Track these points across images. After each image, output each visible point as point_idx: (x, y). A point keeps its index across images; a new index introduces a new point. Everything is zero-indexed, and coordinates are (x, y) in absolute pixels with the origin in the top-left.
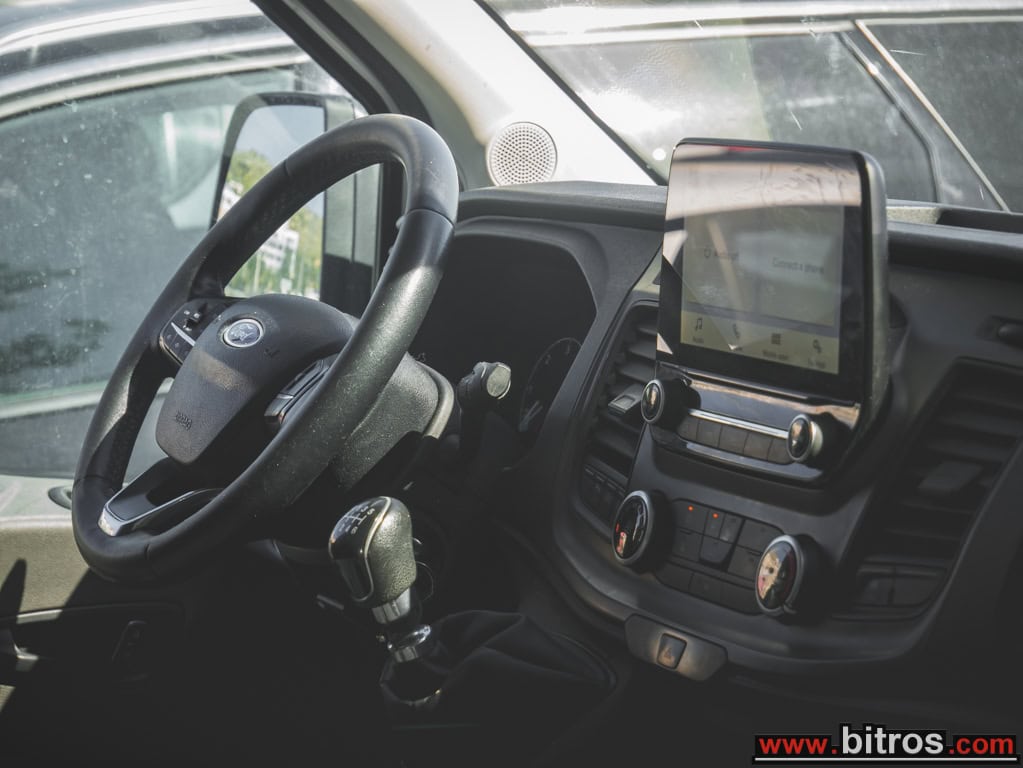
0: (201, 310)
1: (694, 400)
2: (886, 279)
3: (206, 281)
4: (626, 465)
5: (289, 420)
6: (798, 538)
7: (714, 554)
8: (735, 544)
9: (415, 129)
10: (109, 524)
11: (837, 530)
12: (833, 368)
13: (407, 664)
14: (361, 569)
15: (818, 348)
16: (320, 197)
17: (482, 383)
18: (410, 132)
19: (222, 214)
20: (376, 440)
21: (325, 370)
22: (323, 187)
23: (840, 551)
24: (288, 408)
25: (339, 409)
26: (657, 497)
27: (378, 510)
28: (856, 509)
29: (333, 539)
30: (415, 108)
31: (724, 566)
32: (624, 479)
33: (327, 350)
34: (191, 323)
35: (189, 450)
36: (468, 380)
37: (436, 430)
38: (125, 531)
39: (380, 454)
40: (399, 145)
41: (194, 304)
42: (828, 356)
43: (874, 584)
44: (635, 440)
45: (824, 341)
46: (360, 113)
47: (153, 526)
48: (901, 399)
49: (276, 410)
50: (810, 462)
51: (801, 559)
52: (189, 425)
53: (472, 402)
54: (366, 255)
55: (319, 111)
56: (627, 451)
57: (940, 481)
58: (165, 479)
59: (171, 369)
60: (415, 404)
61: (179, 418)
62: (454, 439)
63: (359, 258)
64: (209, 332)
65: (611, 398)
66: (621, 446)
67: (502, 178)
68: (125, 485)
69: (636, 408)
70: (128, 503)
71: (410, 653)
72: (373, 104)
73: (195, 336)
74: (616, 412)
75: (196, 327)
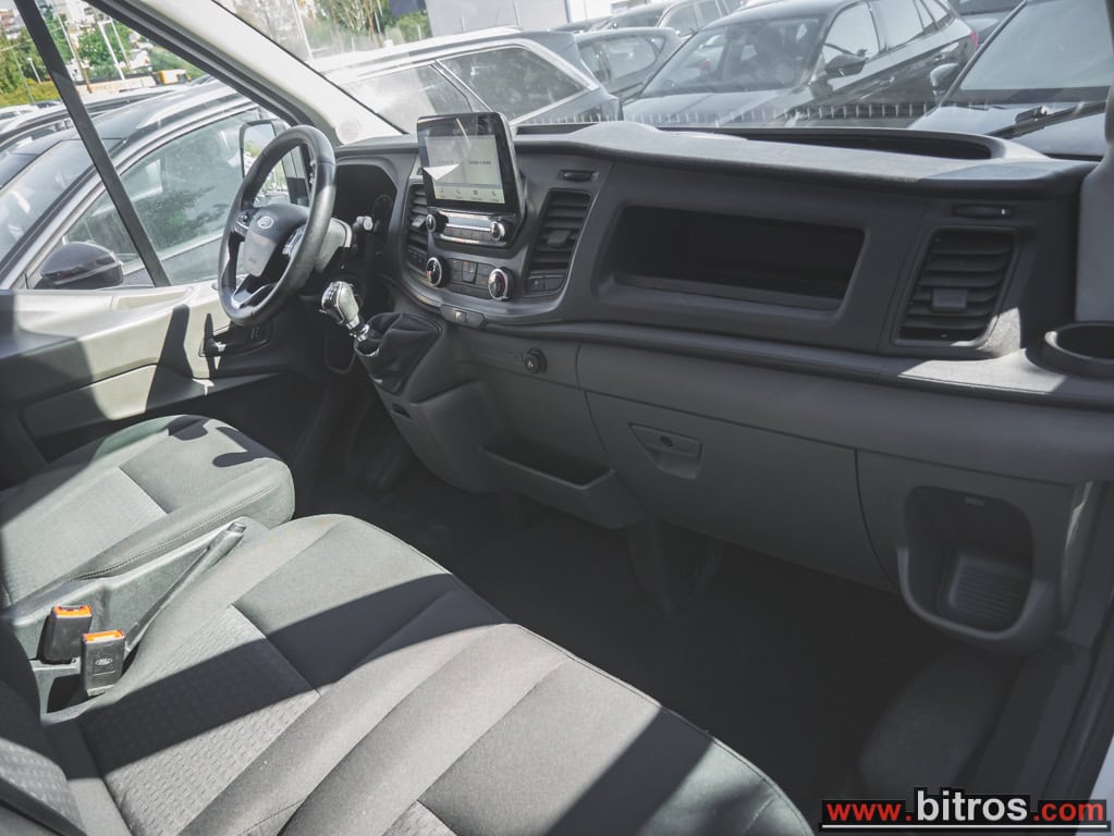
0: (247, 214)
1: (446, 219)
2: (517, 162)
3: (246, 203)
4: (424, 247)
5: (293, 256)
6: (501, 268)
7: (468, 278)
8: (476, 273)
9: (310, 130)
10: (236, 304)
11: (518, 263)
12: (502, 201)
13: (363, 342)
14: (337, 312)
15: (494, 194)
16: (289, 154)
17: (362, 226)
18: (308, 132)
19: (246, 173)
20: (327, 254)
21: (301, 232)
22: (281, 158)
23: (520, 271)
24: (291, 250)
25: (311, 248)
26: (441, 259)
27: (338, 287)
28: (523, 254)
29: (323, 302)
30: (307, 121)
31: (474, 282)
32: (424, 253)
33: (300, 223)
34: (244, 221)
35: (258, 272)
36: (356, 225)
37: (348, 245)
38: (242, 306)
39: (329, 258)
40: (305, 138)
41: (244, 212)
42: (499, 197)
43: (536, 283)
44: (426, 237)
45: (496, 191)
46: (288, 126)
47: (254, 302)
48: (531, 208)
49: (286, 251)
50: (502, 239)
51: (506, 277)
52: (255, 262)
53: (360, 234)
54: (302, 175)
55: (270, 125)
56: (423, 241)
57: (556, 239)
58: (251, 283)
59: (243, 239)
60: (338, 237)
61: (251, 260)
62: (355, 246)
63: (299, 176)
64: (252, 223)
65: (412, 222)
66: (419, 239)
67: (347, 141)
68: (238, 287)
69: (424, 225)
70: (240, 294)
71: (363, 337)
72: (293, 123)
73: (248, 225)
74: (415, 227)
75: (247, 221)
